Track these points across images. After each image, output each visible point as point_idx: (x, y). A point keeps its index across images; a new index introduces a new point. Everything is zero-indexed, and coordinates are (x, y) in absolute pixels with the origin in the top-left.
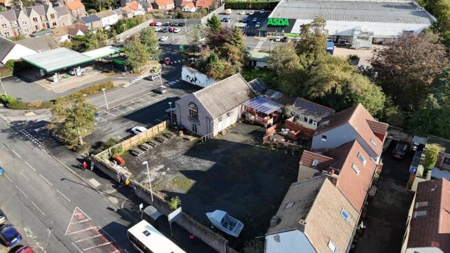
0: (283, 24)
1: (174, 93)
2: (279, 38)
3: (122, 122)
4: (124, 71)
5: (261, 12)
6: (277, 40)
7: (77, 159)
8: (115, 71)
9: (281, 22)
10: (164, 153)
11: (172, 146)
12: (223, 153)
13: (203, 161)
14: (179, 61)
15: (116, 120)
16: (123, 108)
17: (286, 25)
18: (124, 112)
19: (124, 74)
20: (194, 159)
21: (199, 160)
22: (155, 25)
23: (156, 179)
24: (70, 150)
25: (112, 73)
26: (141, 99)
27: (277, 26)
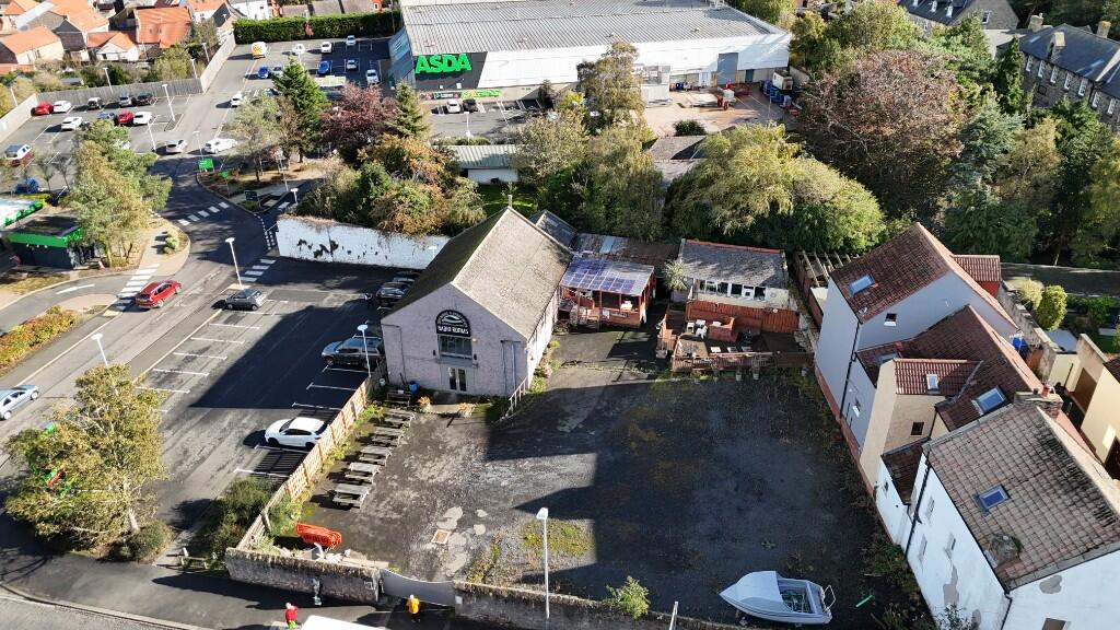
0: (457, 67)
1: (290, 296)
2: (455, 104)
3: (206, 421)
4: (70, 267)
5: (348, 42)
6: (451, 109)
7: (158, 581)
8: (32, 274)
9: (450, 63)
10: (425, 472)
11: (428, 445)
12: (588, 422)
13: (557, 460)
14: (224, 205)
15: (177, 421)
16: (167, 379)
17: (463, 70)
18: (181, 392)
19: (73, 275)
20: (527, 463)
21: (546, 462)
22: (51, 110)
23: (476, 555)
24: (102, 560)
25: (26, 281)
26: (202, 340)
27: (443, 75)
